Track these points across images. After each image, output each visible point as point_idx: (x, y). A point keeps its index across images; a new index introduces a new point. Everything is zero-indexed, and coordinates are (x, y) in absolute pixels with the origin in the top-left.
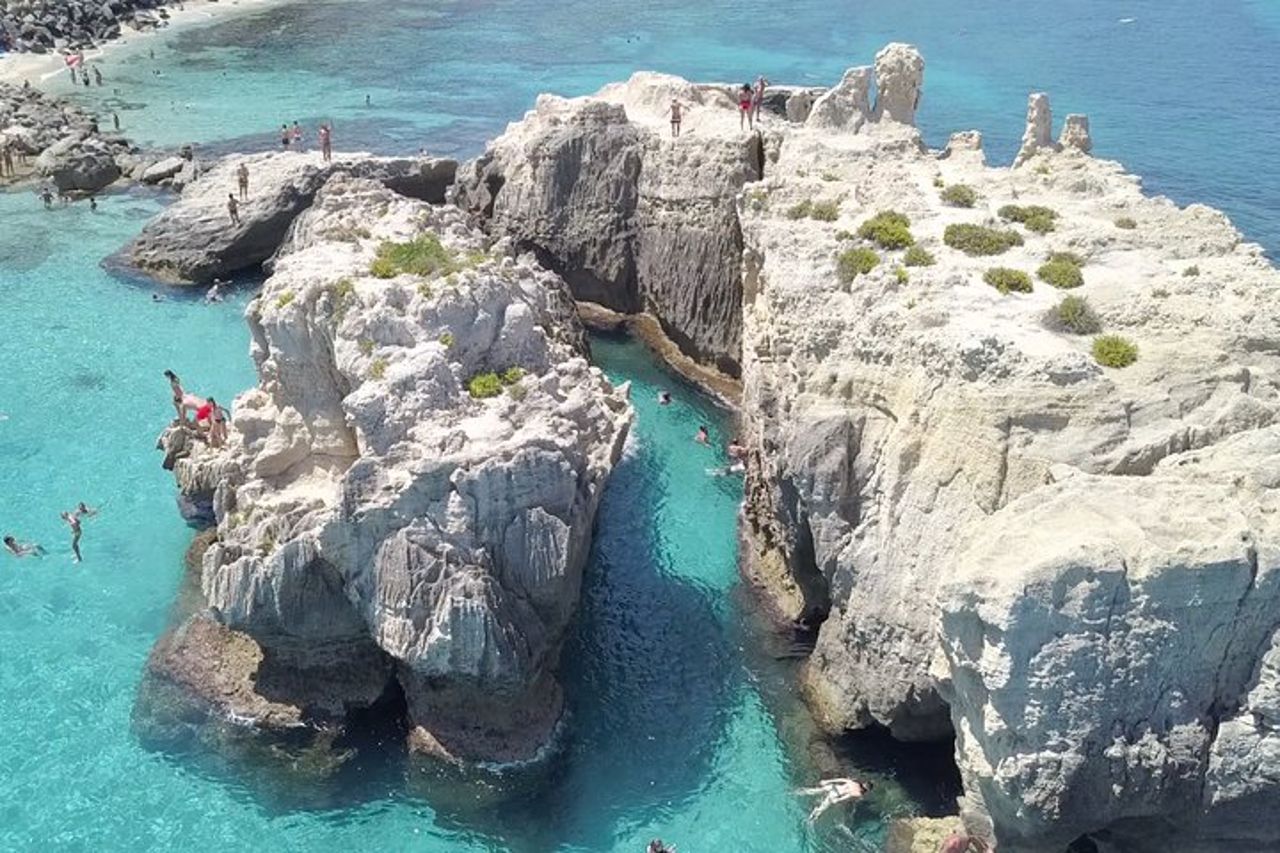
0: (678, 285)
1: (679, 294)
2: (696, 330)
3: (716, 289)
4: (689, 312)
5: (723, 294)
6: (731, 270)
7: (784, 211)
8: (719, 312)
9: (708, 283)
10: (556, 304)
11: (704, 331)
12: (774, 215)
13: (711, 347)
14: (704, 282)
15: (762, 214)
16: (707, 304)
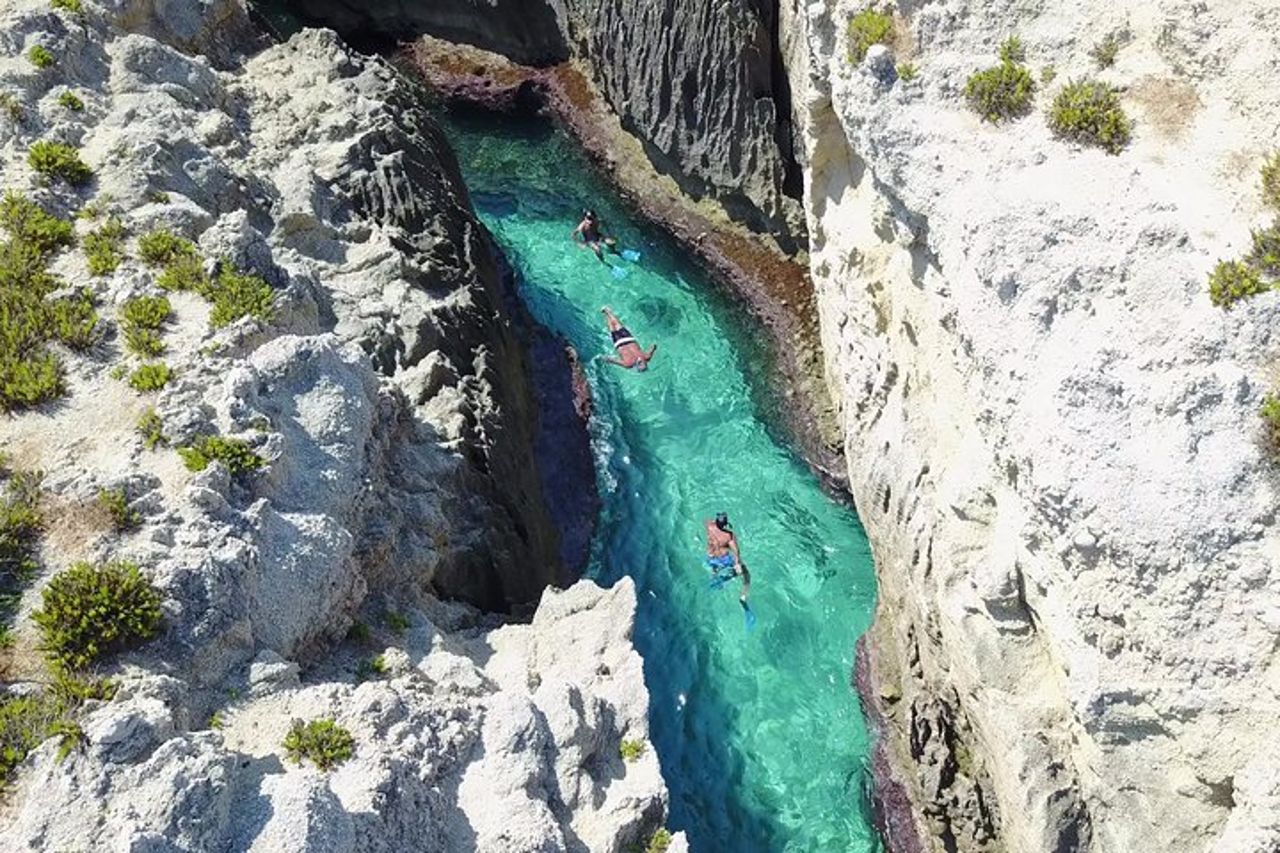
0: (628, 43)
1: (632, 63)
2: (675, 136)
3: (707, 65)
4: (656, 101)
5: (721, 73)
6: (732, 30)
7: (960, 81)
8: (716, 108)
9: (687, 47)
10: (402, 189)
11: (691, 141)
12: (932, 91)
13: (705, 174)
14: (678, 46)
15: (897, 90)
16: (690, 87)
